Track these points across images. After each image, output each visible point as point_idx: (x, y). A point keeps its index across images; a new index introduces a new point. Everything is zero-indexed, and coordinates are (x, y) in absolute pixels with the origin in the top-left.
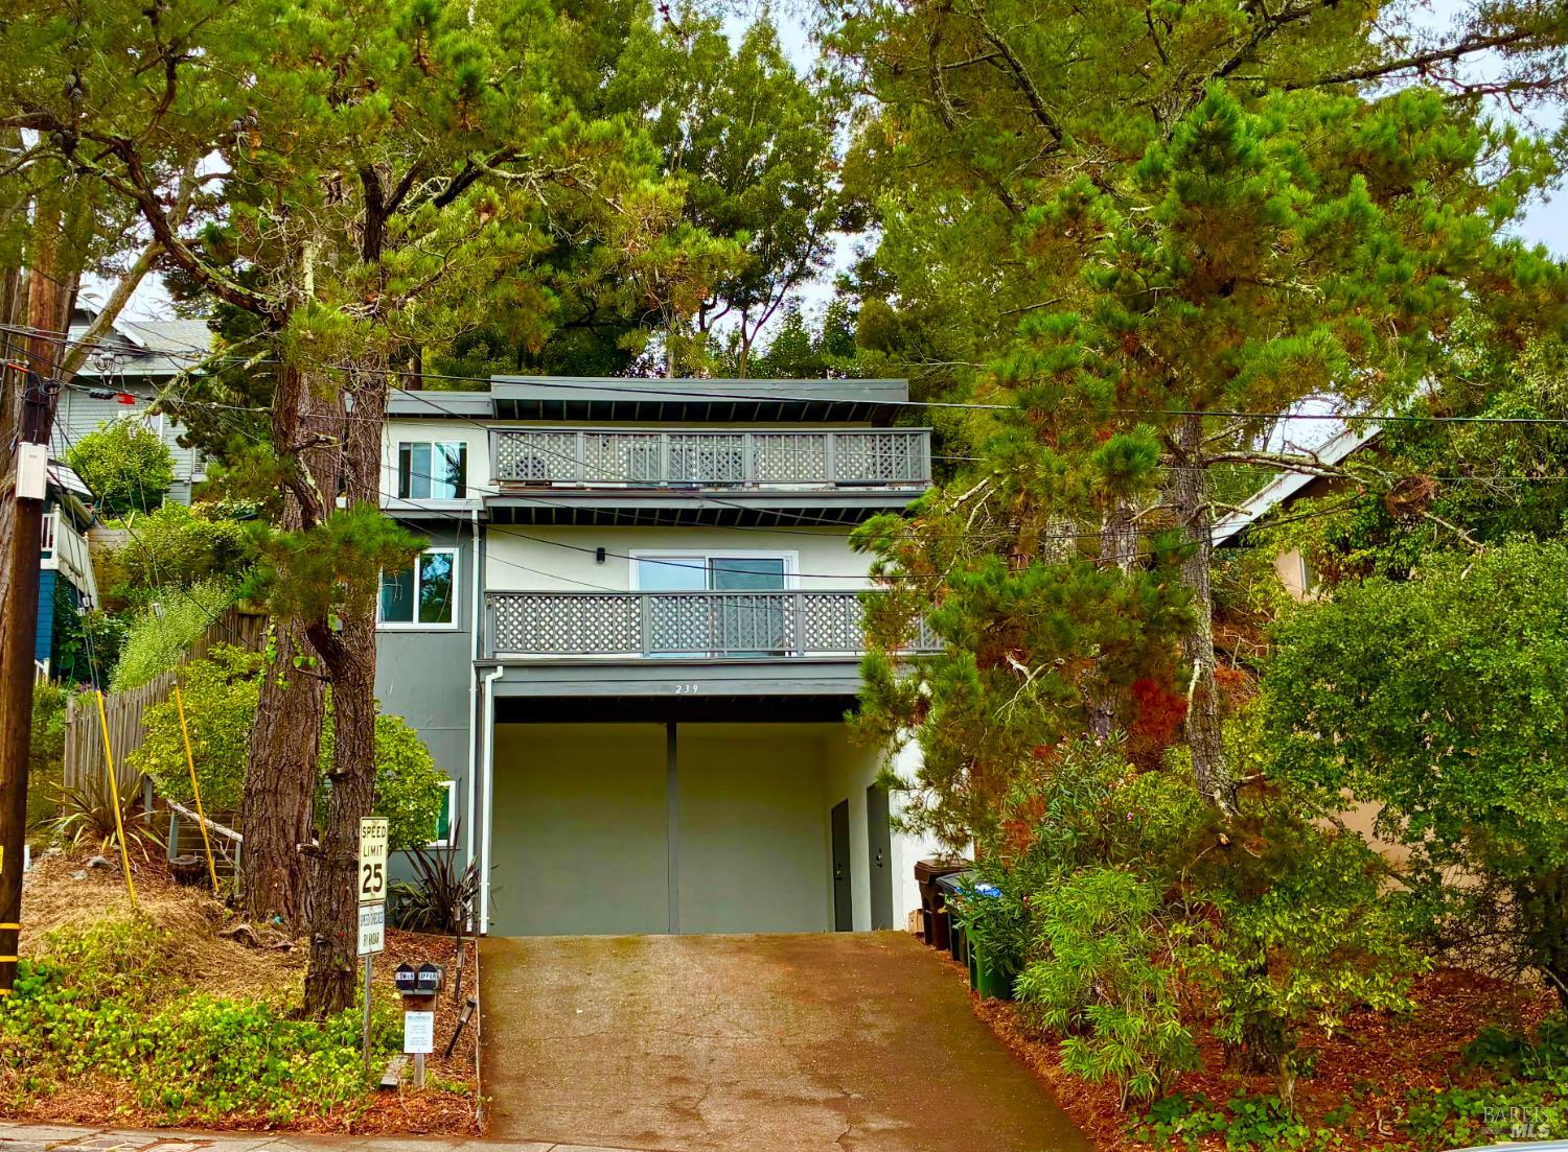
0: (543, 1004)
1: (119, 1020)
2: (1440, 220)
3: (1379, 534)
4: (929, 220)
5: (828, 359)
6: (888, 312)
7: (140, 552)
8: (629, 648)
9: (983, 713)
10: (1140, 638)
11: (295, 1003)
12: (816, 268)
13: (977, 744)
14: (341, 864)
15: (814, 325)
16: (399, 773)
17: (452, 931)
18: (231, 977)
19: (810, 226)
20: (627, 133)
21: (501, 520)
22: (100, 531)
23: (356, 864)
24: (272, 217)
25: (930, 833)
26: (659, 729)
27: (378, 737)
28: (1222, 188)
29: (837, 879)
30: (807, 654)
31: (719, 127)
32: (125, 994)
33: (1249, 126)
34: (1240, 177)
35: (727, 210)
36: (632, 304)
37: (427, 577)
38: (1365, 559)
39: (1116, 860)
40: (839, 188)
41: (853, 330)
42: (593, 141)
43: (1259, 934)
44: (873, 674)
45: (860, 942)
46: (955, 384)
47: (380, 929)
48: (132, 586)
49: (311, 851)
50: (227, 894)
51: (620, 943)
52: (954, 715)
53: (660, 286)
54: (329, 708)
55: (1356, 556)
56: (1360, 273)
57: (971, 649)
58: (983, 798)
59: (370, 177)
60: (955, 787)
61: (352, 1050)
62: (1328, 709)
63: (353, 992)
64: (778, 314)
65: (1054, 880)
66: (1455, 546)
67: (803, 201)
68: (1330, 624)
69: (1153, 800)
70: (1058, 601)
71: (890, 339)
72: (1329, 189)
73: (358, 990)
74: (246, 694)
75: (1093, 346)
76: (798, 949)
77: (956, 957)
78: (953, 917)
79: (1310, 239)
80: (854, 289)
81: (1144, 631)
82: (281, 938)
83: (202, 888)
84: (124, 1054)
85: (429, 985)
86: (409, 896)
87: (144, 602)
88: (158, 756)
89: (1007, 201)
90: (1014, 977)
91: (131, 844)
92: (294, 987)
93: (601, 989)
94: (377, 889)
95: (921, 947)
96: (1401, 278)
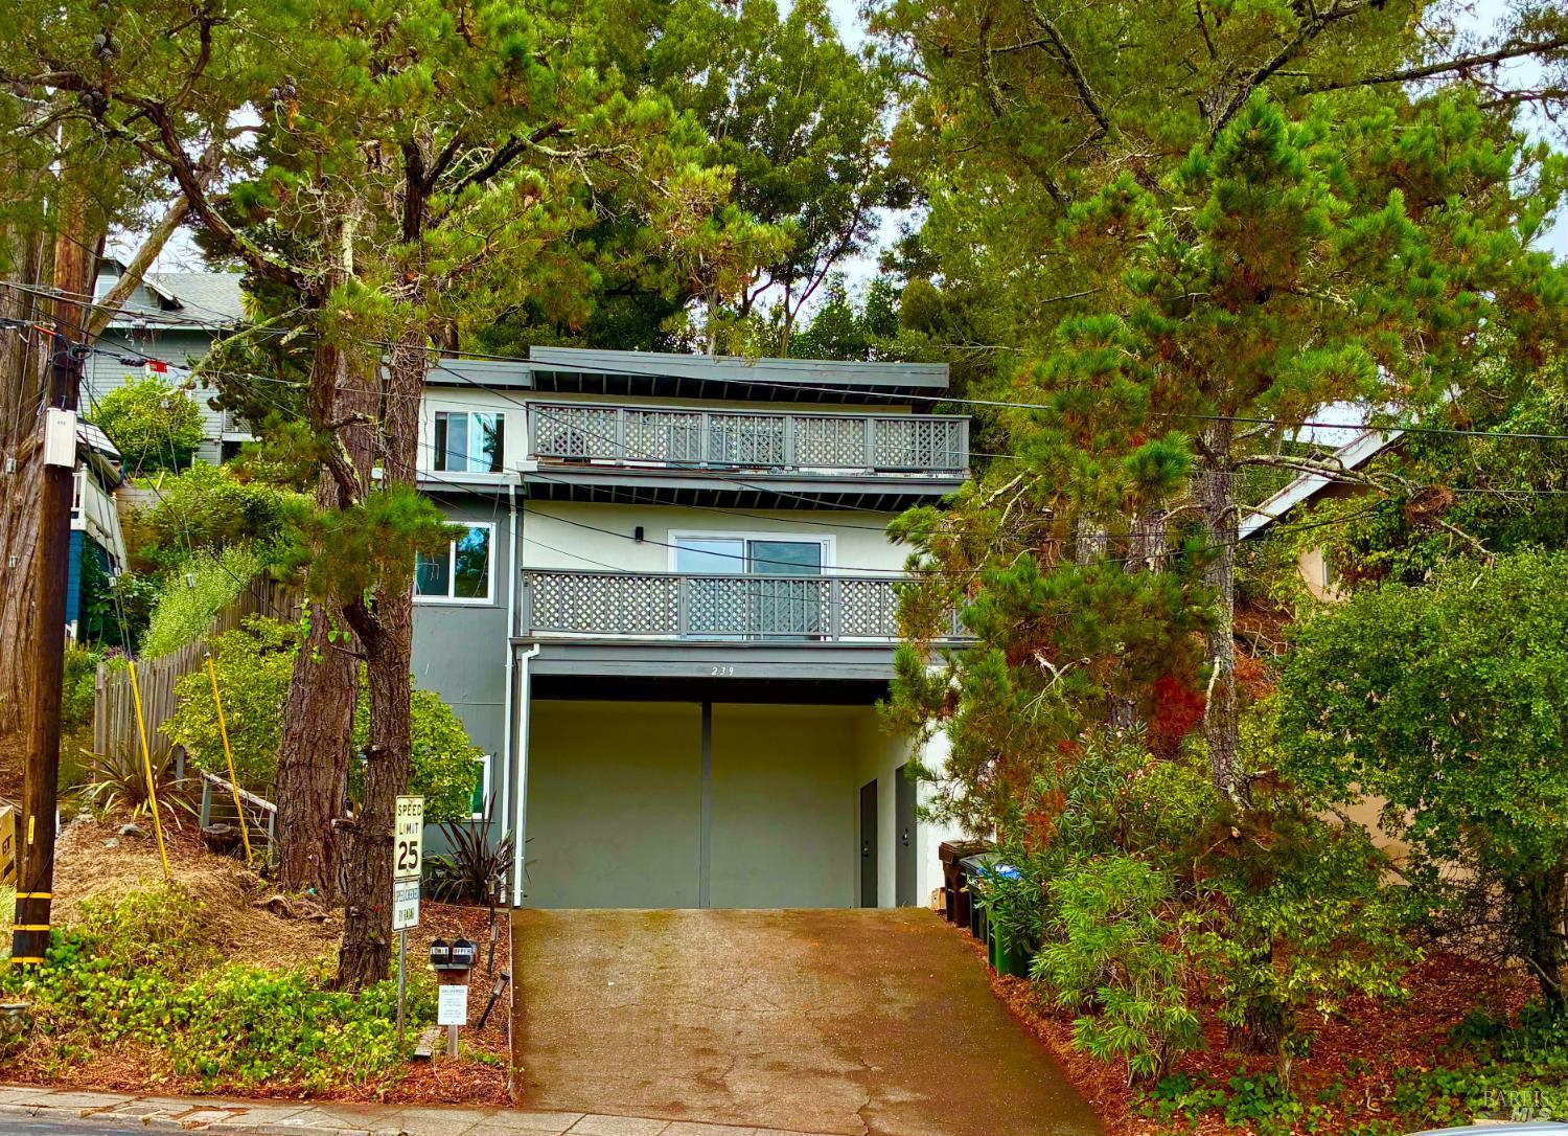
0: (575, 976)
1: (153, 989)
2: (1471, 235)
3: (1397, 539)
4: (974, 202)
5: (870, 338)
6: (931, 293)
7: (169, 513)
8: (666, 629)
9: (1010, 709)
10: (1163, 637)
11: (329, 974)
12: (861, 244)
13: (1003, 738)
14: (376, 840)
15: (858, 302)
16: (434, 748)
17: (486, 903)
18: (265, 947)
19: (856, 201)
20: (674, 115)
21: (540, 496)
22: (128, 490)
23: (391, 841)
24: (311, 191)
25: (955, 823)
26: (696, 708)
27: (414, 712)
28: (1262, 197)
29: (864, 855)
30: (842, 639)
31: (765, 97)
32: (159, 963)
33: (1292, 134)
34: (1280, 186)
35: (772, 180)
36: (676, 287)
37: (463, 547)
38: (1383, 561)
39: (1131, 849)
40: (885, 163)
41: (896, 307)
42: (638, 122)
43: (1264, 924)
44: (904, 668)
45: (884, 919)
46: (995, 368)
47: (415, 904)
48: (161, 548)
49: (345, 827)
50: (261, 864)
51: (652, 917)
52: (981, 710)
53: (705, 270)
54: (364, 682)
55: (1374, 557)
56: (1391, 286)
57: (1001, 646)
58: (1006, 788)
59: (411, 150)
60: (981, 777)
61: (386, 1021)
62: (1340, 711)
63: (387, 964)
64: (820, 289)
65: (1070, 868)
66: (1468, 554)
67: (849, 175)
68: (1346, 629)
69: (1170, 791)
70: (1087, 602)
71: (932, 320)
72: (1367, 198)
73: (392, 961)
74: (281, 666)
75: (1131, 349)
76: (823, 925)
77: (976, 934)
78: (974, 897)
79: (1346, 251)
80: (898, 267)
81: (1168, 630)
82: (315, 909)
83: (234, 856)
84: (159, 1023)
85: (463, 959)
86: (443, 867)
87: (175, 566)
88: (192, 727)
89: (1052, 190)
90: (1030, 957)
91: (163, 812)
92: (329, 958)
93: (632, 962)
94: (413, 866)
95: (943, 924)
96: (1431, 292)
